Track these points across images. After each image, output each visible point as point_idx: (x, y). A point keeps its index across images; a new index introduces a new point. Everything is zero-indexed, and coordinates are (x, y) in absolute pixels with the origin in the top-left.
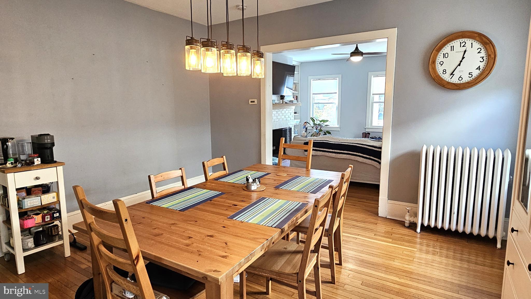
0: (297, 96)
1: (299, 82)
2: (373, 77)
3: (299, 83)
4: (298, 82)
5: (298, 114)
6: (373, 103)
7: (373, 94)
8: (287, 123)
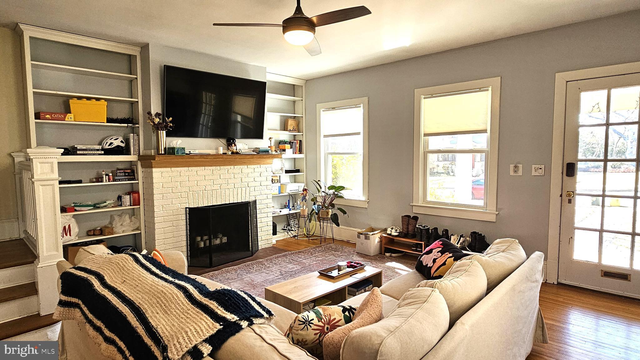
0: (300, 141)
1: (304, 116)
2: (424, 98)
3: (304, 118)
4: (302, 116)
5: (303, 173)
6: (426, 153)
7: (425, 135)
8: (250, 192)
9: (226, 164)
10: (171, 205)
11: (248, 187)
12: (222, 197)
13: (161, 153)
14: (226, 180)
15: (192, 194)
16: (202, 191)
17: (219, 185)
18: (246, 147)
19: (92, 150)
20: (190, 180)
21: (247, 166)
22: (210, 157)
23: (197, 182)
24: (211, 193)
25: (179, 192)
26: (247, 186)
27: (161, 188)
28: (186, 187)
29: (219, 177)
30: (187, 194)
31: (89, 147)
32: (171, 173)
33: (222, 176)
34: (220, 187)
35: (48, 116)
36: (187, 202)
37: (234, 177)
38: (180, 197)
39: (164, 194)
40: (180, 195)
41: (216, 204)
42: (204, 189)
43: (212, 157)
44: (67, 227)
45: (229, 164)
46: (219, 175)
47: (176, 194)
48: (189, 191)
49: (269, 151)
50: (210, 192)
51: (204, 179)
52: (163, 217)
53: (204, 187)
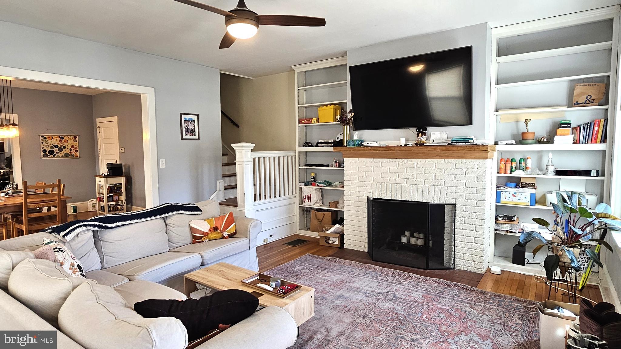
0: (607, 120)
4: (610, 74)
8: (448, 193)
9: (414, 157)
10: (357, 192)
11: (444, 187)
12: (408, 193)
13: (344, 145)
14: (414, 175)
15: (376, 185)
16: (386, 184)
17: (406, 180)
18: (445, 136)
19: (327, 143)
20: (374, 171)
21: (445, 160)
22: (380, 149)
23: (382, 173)
24: (396, 187)
25: (364, 181)
26: (443, 185)
27: (350, 176)
28: (371, 178)
29: (406, 170)
30: (371, 184)
31: (326, 141)
32: (358, 163)
33: (409, 169)
34: (406, 181)
35: (303, 121)
36: (371, 192)
37: (425, 172)
38: (365, 186)
39: (352, 182)
40: (365, 184)
41: (401, 200)
42: (388, 182)
43: (383, 149)
44: (309, 196)
45: (418, 157)
46: (406, 168)
47: (362, 182)
48: (374, 182)
49: (470, 141)
50: (395, 185)
51: (388, 171)
52: (351, 201)
53: (389, 180)
